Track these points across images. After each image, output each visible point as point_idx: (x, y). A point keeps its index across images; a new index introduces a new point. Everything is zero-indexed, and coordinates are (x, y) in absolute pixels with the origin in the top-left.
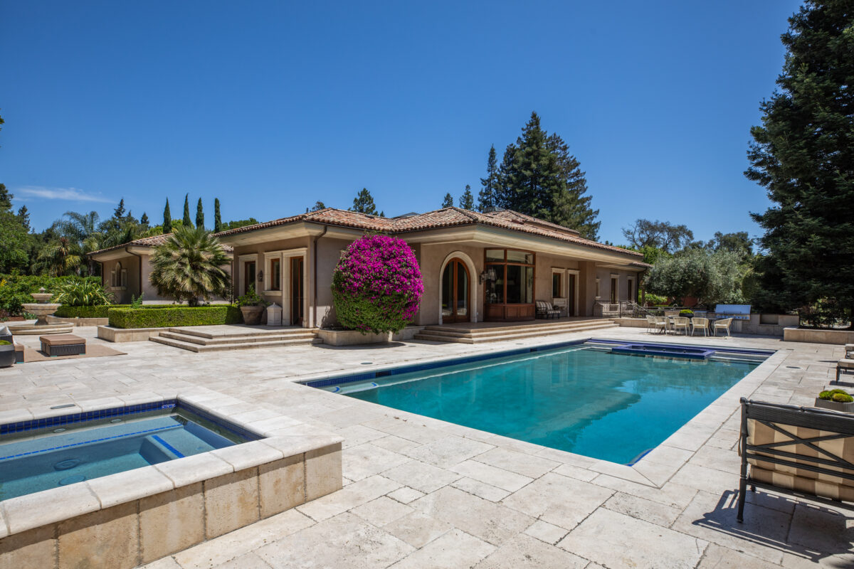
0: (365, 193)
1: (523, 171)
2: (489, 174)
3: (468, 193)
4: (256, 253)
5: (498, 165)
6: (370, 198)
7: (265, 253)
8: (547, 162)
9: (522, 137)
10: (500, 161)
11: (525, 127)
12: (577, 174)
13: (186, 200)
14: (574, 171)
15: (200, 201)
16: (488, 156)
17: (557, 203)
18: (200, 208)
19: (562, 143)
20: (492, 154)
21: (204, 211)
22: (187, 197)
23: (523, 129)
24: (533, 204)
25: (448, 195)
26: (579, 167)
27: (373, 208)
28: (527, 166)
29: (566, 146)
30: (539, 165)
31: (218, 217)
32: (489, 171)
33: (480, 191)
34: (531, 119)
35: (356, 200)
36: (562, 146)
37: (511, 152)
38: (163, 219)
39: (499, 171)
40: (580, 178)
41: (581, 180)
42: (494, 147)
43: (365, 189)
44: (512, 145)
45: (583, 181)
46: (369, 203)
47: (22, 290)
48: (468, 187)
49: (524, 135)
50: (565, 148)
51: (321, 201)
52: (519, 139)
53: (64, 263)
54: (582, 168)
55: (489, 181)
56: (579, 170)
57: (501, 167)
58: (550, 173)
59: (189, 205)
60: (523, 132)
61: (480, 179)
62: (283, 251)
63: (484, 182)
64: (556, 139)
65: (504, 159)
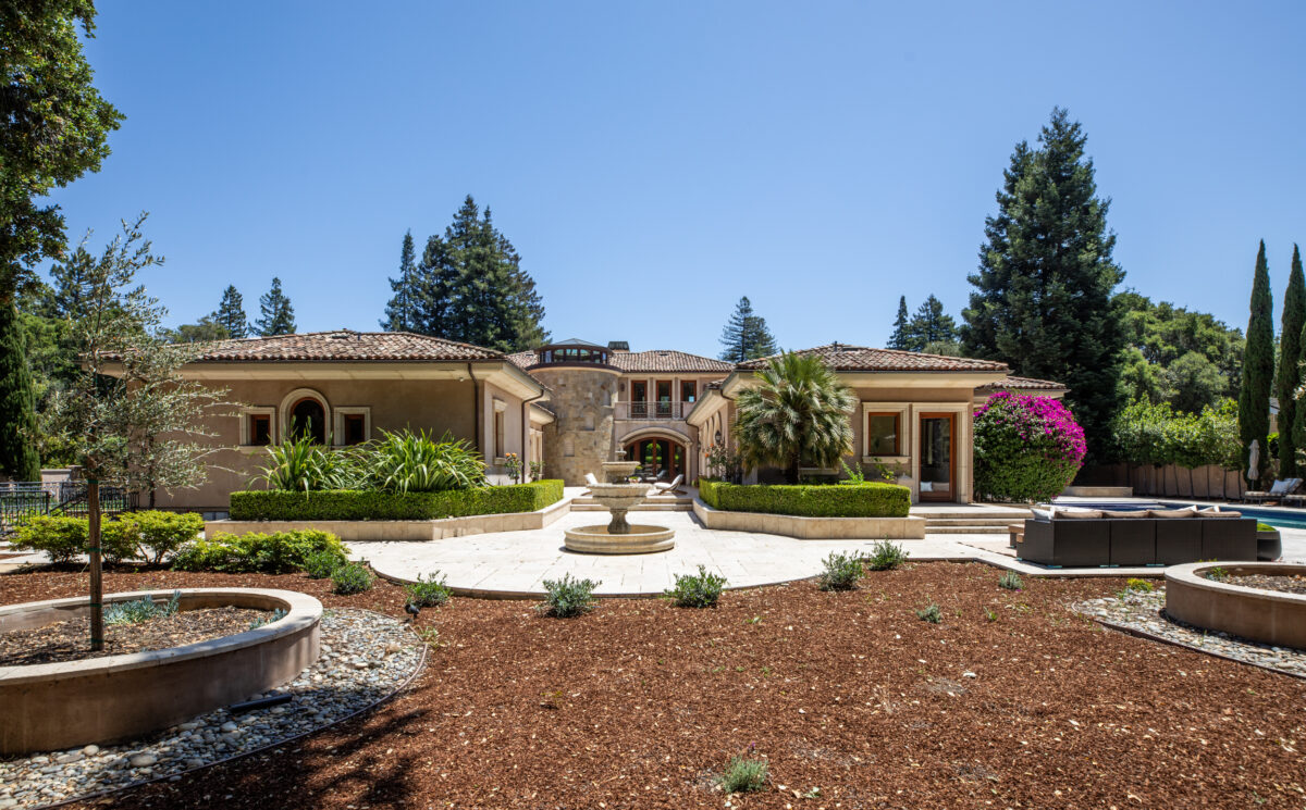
2: (402, 274)
3: (276, 292)
5: (416, 262)
9: (452, 227)
10: (418, 257)
11: (459, 214)
16: (402, 246)
17: (522, 335)
19: (513, 251)
20: (408, 242)
23: (454, 217)
24: (490, 333)
25: (231, 289)
29: (518, 255)
32: (402, 269)
34: (464, 204)
36: (512, 254)
37: (436, 250)
39: (416, 272)
42: (412, 235)
44: (437, 237)
48: (276, 281)
49: (455, 225)
50: (517, 258)
52: (449, 230)
55: (400, 284)
57: (421, 267)
60: (456, 221)
61: (390, 280)
62: (914, 404)
63: (396, 286)
64: (505, 244)
65: (425, 257)
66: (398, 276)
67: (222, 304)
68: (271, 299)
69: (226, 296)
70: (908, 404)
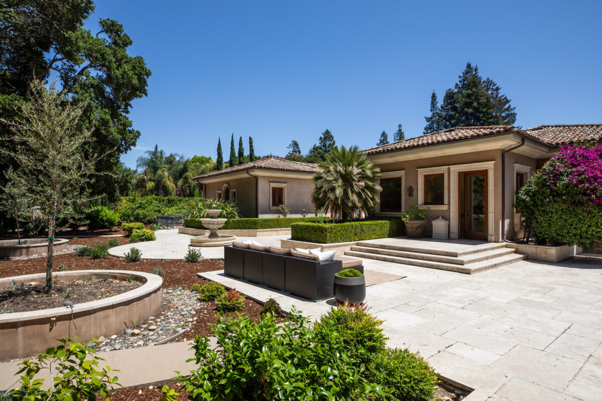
0: (327, 132)
1: (466, 109)
2: (432, 113)
3: (400, 131)
4: (404, 170)
5: (439, 105)
6: (331, 136)
7: (418, 170)
8: (485, 101)
9: (458, 83)
10: (440, 102)
11: (462, 75)
12: (507, 109)
13: (232, 138)
14: (506, 106)
15: (241, 139)
16: (431, 99)
18: (241, 144)
19: (494, 85)
20: (434, 97)
21: (243, 146)
22: (232, 136)
23: (460, 77)
25: (384, 133)
26: (510, 103)
27: (334, 144)
28: (468, 105)
29: (498, 87)
30: (479, 104)
31: (252, 150)
32: (431, 111)
33: (425, 126)
34: (466, 68)
35: (321, 138)
36: (495, 87)
37: (449, 96)
38: (217, 153)
39: (439, 110)
40: (510, 112)
41: (511, 114)
42: (435, 92)
43: (327, 130)
44: (450, 89)
45: (514, 115)
46: (330, 140)
47: (140, 207)
48: (400, 126)
49: (460, 81)
50: (497, 89)
51: (295, 140)
52: (457, 85)
53: (146, 187)
54: (512, 104)
55: (431, 118)
56: (510, 106)
57: (442, 107)
58: (488, 109)
59: (234, 142)
60: (460, 79)
61: (425, 117)
62: (450, 166)
63: (428, 120)
64: (489, 83)
65: (444, 101)
66: (429, 115)
67: (380, 140)
68: (398, 134)
69: (382, 136)
70: (447, 167)
